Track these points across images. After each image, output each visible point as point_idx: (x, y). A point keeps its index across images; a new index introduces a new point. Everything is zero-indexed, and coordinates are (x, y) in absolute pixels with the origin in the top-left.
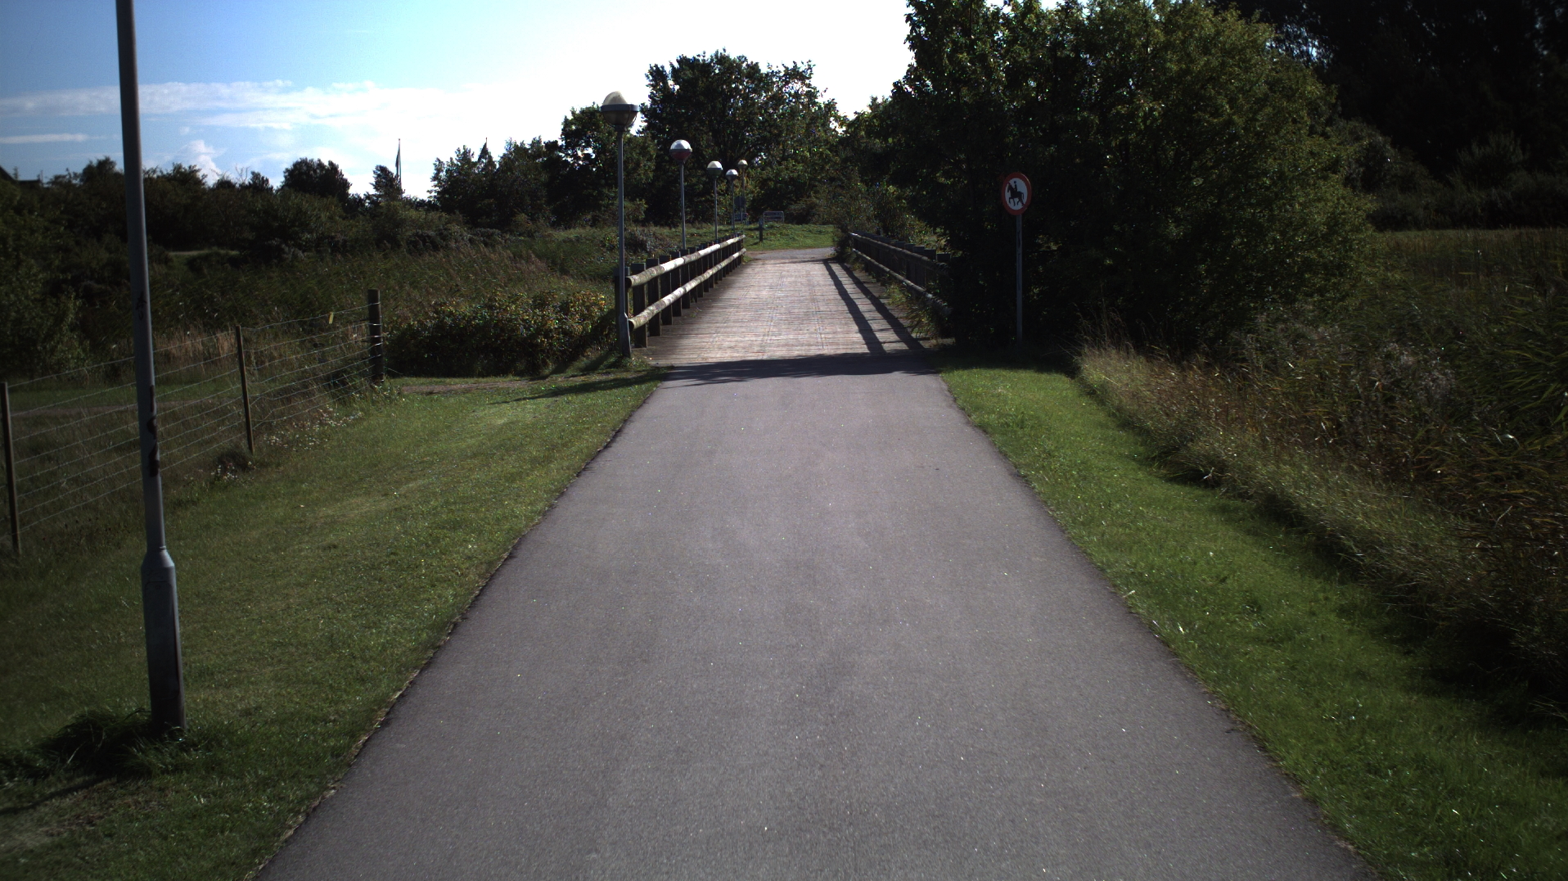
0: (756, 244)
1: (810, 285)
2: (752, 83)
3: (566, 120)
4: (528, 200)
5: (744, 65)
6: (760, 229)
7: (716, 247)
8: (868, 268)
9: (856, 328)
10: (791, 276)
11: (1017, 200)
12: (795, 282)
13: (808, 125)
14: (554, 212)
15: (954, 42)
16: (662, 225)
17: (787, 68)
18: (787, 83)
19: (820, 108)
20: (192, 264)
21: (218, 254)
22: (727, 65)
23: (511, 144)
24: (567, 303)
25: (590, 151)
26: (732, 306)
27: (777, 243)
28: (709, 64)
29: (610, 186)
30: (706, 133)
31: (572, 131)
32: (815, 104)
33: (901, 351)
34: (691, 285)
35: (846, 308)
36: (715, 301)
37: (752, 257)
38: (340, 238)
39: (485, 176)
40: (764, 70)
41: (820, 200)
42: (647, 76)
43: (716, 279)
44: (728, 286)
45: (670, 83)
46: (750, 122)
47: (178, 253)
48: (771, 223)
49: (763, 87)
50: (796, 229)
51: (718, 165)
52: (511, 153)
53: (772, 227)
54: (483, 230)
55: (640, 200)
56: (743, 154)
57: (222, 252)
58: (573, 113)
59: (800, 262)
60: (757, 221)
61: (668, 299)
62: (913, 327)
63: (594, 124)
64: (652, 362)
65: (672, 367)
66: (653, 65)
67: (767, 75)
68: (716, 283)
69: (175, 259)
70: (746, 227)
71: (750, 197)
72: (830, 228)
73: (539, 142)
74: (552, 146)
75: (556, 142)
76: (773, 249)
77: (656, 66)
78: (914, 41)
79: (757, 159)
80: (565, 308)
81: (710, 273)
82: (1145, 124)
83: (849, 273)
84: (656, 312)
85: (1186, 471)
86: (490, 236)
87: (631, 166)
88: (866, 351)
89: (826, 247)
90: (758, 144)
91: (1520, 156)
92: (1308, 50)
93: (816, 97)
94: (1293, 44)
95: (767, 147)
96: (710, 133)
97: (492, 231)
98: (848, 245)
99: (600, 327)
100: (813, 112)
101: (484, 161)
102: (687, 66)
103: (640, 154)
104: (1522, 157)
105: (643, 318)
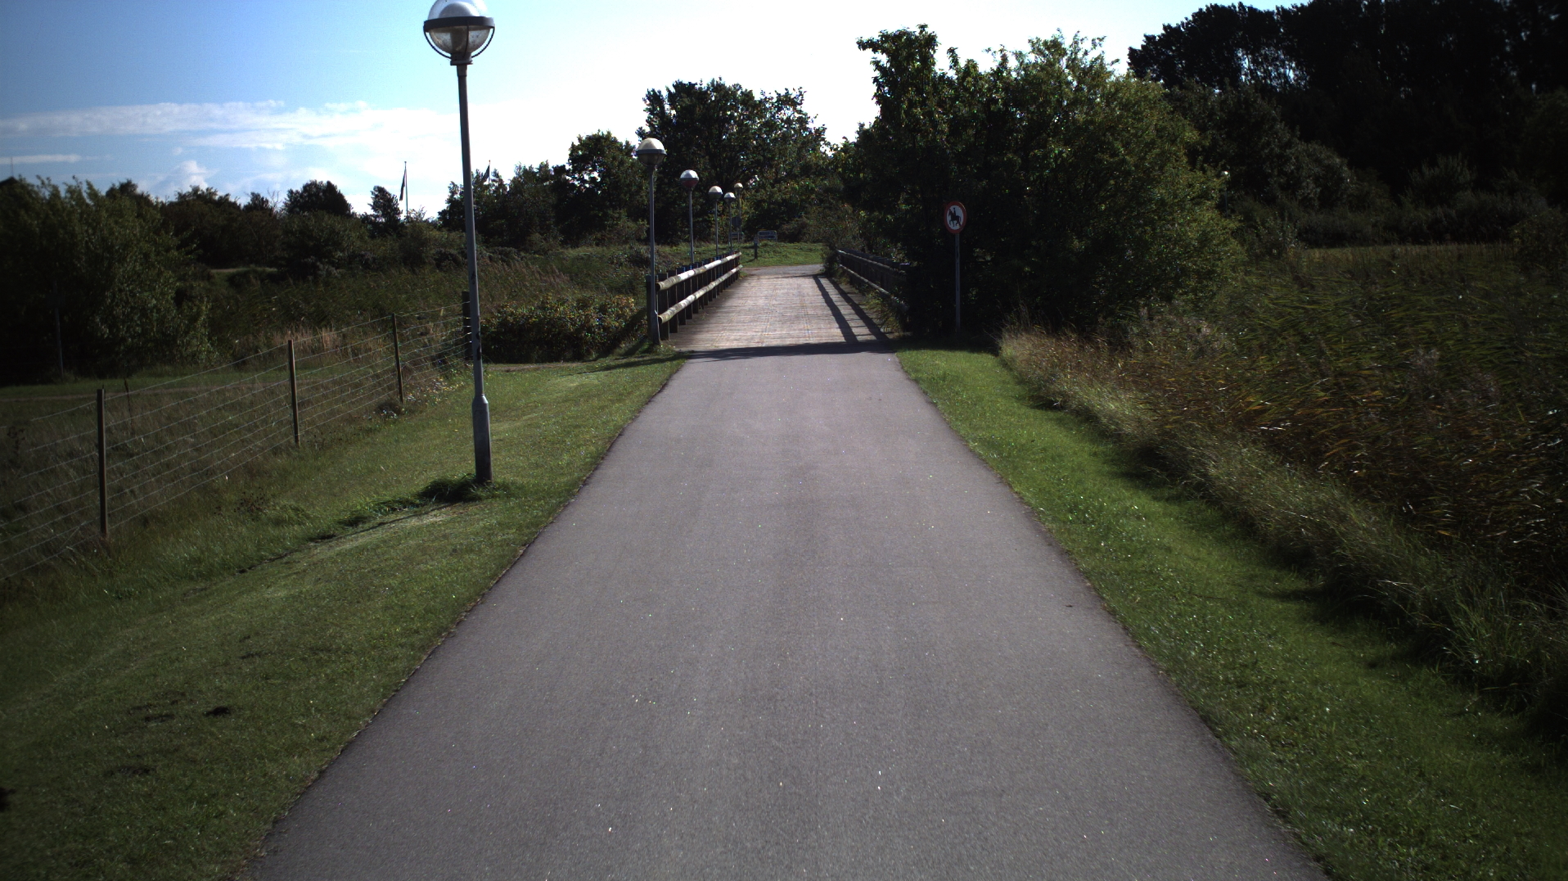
0: (751, 261)
1: (800, 295)
2: (747, 110)
3: (573, 145)
4: (537, 219)
5: (739, 92)
6: (755, 247)
7: (718, 262)
8: (853, 281)
9: (837, 325)
10: (784, 289)
11: (955, 222)
12: (788, 294)
13: (800, 149)
14: (562, 232)
15: (910, 101)
16: (663, 244)
17: (779, 95)
18: (780, 109)
19: (810, 132)
20: (231, 280)
21: (255, 272)
22: (723, 93)
23: (520, 168)
24: (605, 305)
25: (595, 174)
26: (733, 312)
27: (771, 260)
28: (706, 92)
29: (614, 208)
30: (703, 157)
31: (579, 156)
32: (806, 129)
33: (871, 341)
34: (699, 294)
35: (830, 312)
36: (719, 307)
37: (748, 273)
38: (369, 256)
39: (496, 198)
40: (757, 97)
41: (810, 220)
42: (645, 100)
43: (718, 291)
44: (729, 297)
45: (667, 107)
46: (744, 147)
47: (219, 271)
48: (765, 242)
49: (757, 113)
50: (789, 248)
51: (719, 189)
52: (520, 177)
53: (766, 245)
54: (500, 248)
55: (643, 221)
56: (738, 177)
57: (259, 269)
58: (580, 139)
59: (792, 277)
60: (752, 239)
61: (684, 303)
62: (882, 325)
63: (599, 150)
64: (676, 349)
65: (693, 352)
66: (650, 90)
67: (760, 101)
68: (718, 294)
69: (216, 276)
70: (742, 245)
71: (746, 217)
72: (819, 246)
73: (547, 166)
74: (560, 170)
75: (564, 166)
76: (766, 266)
77: (653, 90)
78: (880, 98)
79: (751, 182)
80: (603, 309)
81: (713, 284)
82: (1056, 163)
83: (836, 285)
84: (676, 311)
85: (1044, 401)
86: (507, 254)
87: (634, 188)
88: (842, 340)
89: (816, 263)
90: (752, 168)
91: (1467, 176)
92: (1285, 72)
93: (807, 123)
94: (1271, 66)
95: (761, 169)
96: (707, 157)
97: (509, 249)
98: (836, 261)
99: (633, 323)
100: (805, 137)
101: (497, 184)
102: (684, 92)
103: (642, 177)
104: (1468, 177)
105: (667, 316)
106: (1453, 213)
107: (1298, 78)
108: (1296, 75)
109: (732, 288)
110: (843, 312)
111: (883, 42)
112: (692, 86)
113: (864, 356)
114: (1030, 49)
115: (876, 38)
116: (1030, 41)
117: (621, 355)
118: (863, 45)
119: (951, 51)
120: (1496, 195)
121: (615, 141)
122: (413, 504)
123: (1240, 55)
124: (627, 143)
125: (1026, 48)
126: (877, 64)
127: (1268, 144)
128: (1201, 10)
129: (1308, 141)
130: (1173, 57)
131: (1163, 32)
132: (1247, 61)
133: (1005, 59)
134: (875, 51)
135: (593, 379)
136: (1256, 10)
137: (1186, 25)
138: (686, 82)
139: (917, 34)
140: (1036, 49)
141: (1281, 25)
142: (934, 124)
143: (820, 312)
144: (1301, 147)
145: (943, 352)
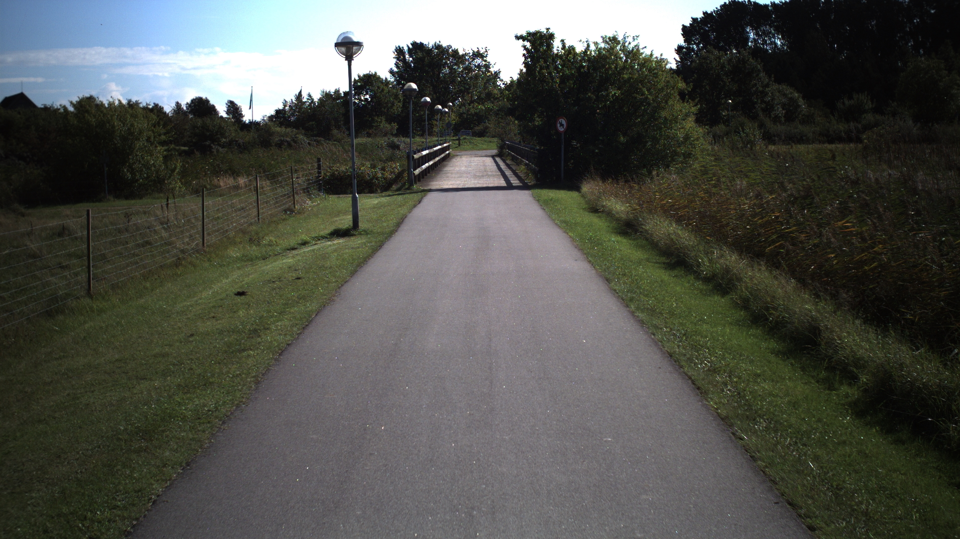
0: (456, 147)
1: (484, 165)
2: (455, 60)
4: (333, 122)
5: (450, 50)
6: (459, 140)
7: (439, 147)
8: (514, 159)
9: (503, 179)
10: (475, 162)
11: (562, 127)
12: (477, 164)
13: (485, 83)
16: (406, 137)
17: (474, 51)
18: (474, 59)
19: (492, 73)
22: (441, 50)
23: (323, 92)
24: (385, 167)
25: (367, 97)
26: (448, 173)
27: (468, 147)
28: (431, 49)
29: (378, 116)
31: (358, 86)
32: (489, 72)
33: (520, 185)
34: (431, 163)
35: (500, 174)
37: (455, 154)
38: (241, 141)
39: (310, 109)
40: (461, 52)
41: (491, 125)
42: (394, 52)
43: (440, 163)
44: (445, 166)
45: (407, 56)
46: (453, 82)
48: (465, 137)
49: (461, 62)
50: (478, 140)
51: (440, 107)
52: (324, 97)
53: (465, 139)
54: (315, 138)
55: (394, 123)
56: (449, 99)
58: (359, 76)
59: (479, 156)
60: (457, 135)
61: (424, 167)
62: (526, 179)
63: (370, 82)
64: (422, 188)
65: (431, 189)
66: (397, 46)
67: (463, 55)
70: (451, 138)
71: (454, 122)
72: (495, 140)
73: (338, 91)
74: (346, 94)
76: (465, 150)
77: (399, 47)
79: (457, 102)
80: (383, 169)
81: (437, 159)
82: (613, 98)
83: (504, 161)
84: (421, 171)
85: (594, 210)
86: (318, 141)
87: (390, 105)
88: (506, 185)
89: (493, 149)
90: (457, 94)
91: (869, 105)
92: (775, 41)
93: (490, 68)
94: (766, 37)
95: (462, 95)
96: (431, 87)
97: (319, 138)
98: (505, 148)
99: (399, 176)
100: (488, 76)
101: (310, 101)
102: (417, 47)
103: (394, 99)
104: (871, 106)
105: (417, 172)
106: (860, 126)
107: (783, 45)
108: (781, 43)
109: (447, 162)
110: (507, 174)
111: (528, 36)
112: (422, 44)
113: (515, 191)
114: (602, 41)
115: (525, 34)
116: (602, 37)
117: (394, 191)
118: (518, 38)
119: (562, 41)
120: (885, 116)
121: (379, 77)
122: (327, 238)
123: (748, 30)
124: (386, 79)
125: (600, 41)
126: (524, 47)
127: (755, 85)
128: (725, 3)
129: (779, 83)
130: (708, 31)
131: (703, 16)
132: (752, 34)
133: (588, 46)
134: (524, 41)
135: (384, 200)
136: (758, 4)
137: (717, 12)
138: (418, 42)
139: (545, 32)
140: (605, 41)
141: (773, 13)
142: (552, 78)
143: (494, 173)
144: (775, 86)
145: (554, 190)
